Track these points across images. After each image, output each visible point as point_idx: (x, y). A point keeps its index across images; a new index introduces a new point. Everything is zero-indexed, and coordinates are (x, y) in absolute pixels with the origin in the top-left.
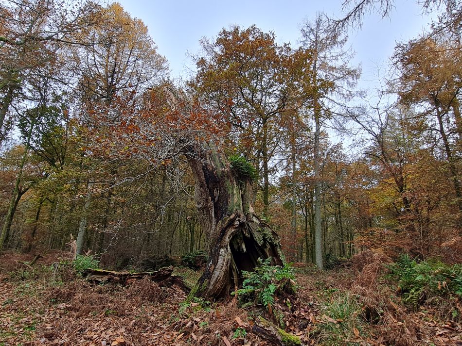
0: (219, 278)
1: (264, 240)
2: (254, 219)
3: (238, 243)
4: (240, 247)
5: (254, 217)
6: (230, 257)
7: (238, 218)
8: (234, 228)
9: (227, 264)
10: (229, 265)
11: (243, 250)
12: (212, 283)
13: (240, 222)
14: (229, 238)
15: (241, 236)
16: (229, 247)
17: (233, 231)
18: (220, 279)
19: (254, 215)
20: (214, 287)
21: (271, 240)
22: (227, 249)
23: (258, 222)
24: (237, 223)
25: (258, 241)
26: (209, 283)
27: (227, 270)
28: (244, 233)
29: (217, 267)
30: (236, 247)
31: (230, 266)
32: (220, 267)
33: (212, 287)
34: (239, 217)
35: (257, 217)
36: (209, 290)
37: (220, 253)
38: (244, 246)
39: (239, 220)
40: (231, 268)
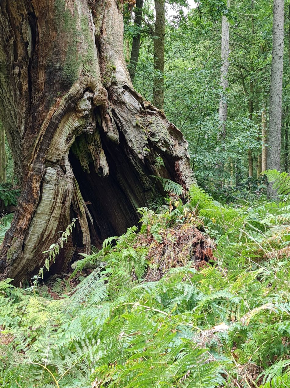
0: (47, 233)
1: (151, 144)
2: (127, 98)
3: (89, 155)
4: (93, 164)
5: (127, 93)
6: (70, 186)
7: (88, 94)
8: (79, 118)
9: (64, 202)
10: (68, 204)
11: (101, 169)
12: (31, 245)
13: (92, 104)
14: (67, 141)
15: (97, 137)
16: (67, 163)
17: (77, 124)
18: (49, 235)
19: (126, 88)
20: (36, 254)
21: (166, 144)
22: (63, 167)
23: (136, 105)
24: (85, 105)
25: (137, 150)
26: (23, 247)
27: (65, 216)
28: (105, 129)
29: (41, 209)
30: (85, 164)
31: (72, 206)
32: (48, 210)
33: (32, 254)
34: (92, 91)
35: (134, 94)
36: (24, 261)
37: (47, 177)
38: (103, 162)
39: (90, 99)
40: (74, 212)
